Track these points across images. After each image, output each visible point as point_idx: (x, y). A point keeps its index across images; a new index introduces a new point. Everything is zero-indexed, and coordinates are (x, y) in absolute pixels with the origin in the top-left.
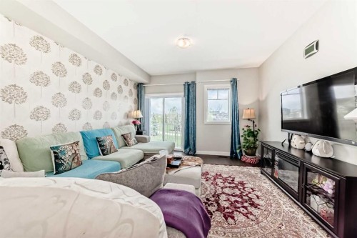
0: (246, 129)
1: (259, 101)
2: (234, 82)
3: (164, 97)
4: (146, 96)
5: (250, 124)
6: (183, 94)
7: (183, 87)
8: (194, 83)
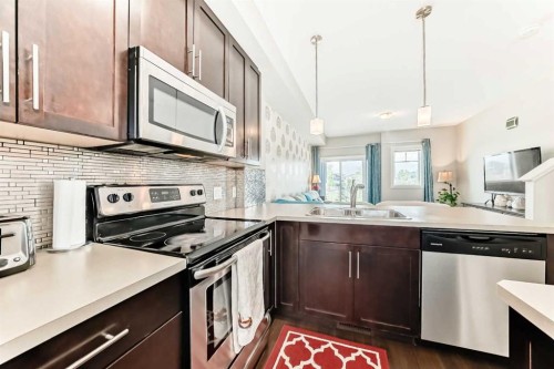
0: (443, 192)
1: (456, 162)
2: (427, 143)
3: (341, 161)
4: (322, 160)
5: (447, 187)
6: (365, 156)
7: (364, 150)
8: (379, 145)
